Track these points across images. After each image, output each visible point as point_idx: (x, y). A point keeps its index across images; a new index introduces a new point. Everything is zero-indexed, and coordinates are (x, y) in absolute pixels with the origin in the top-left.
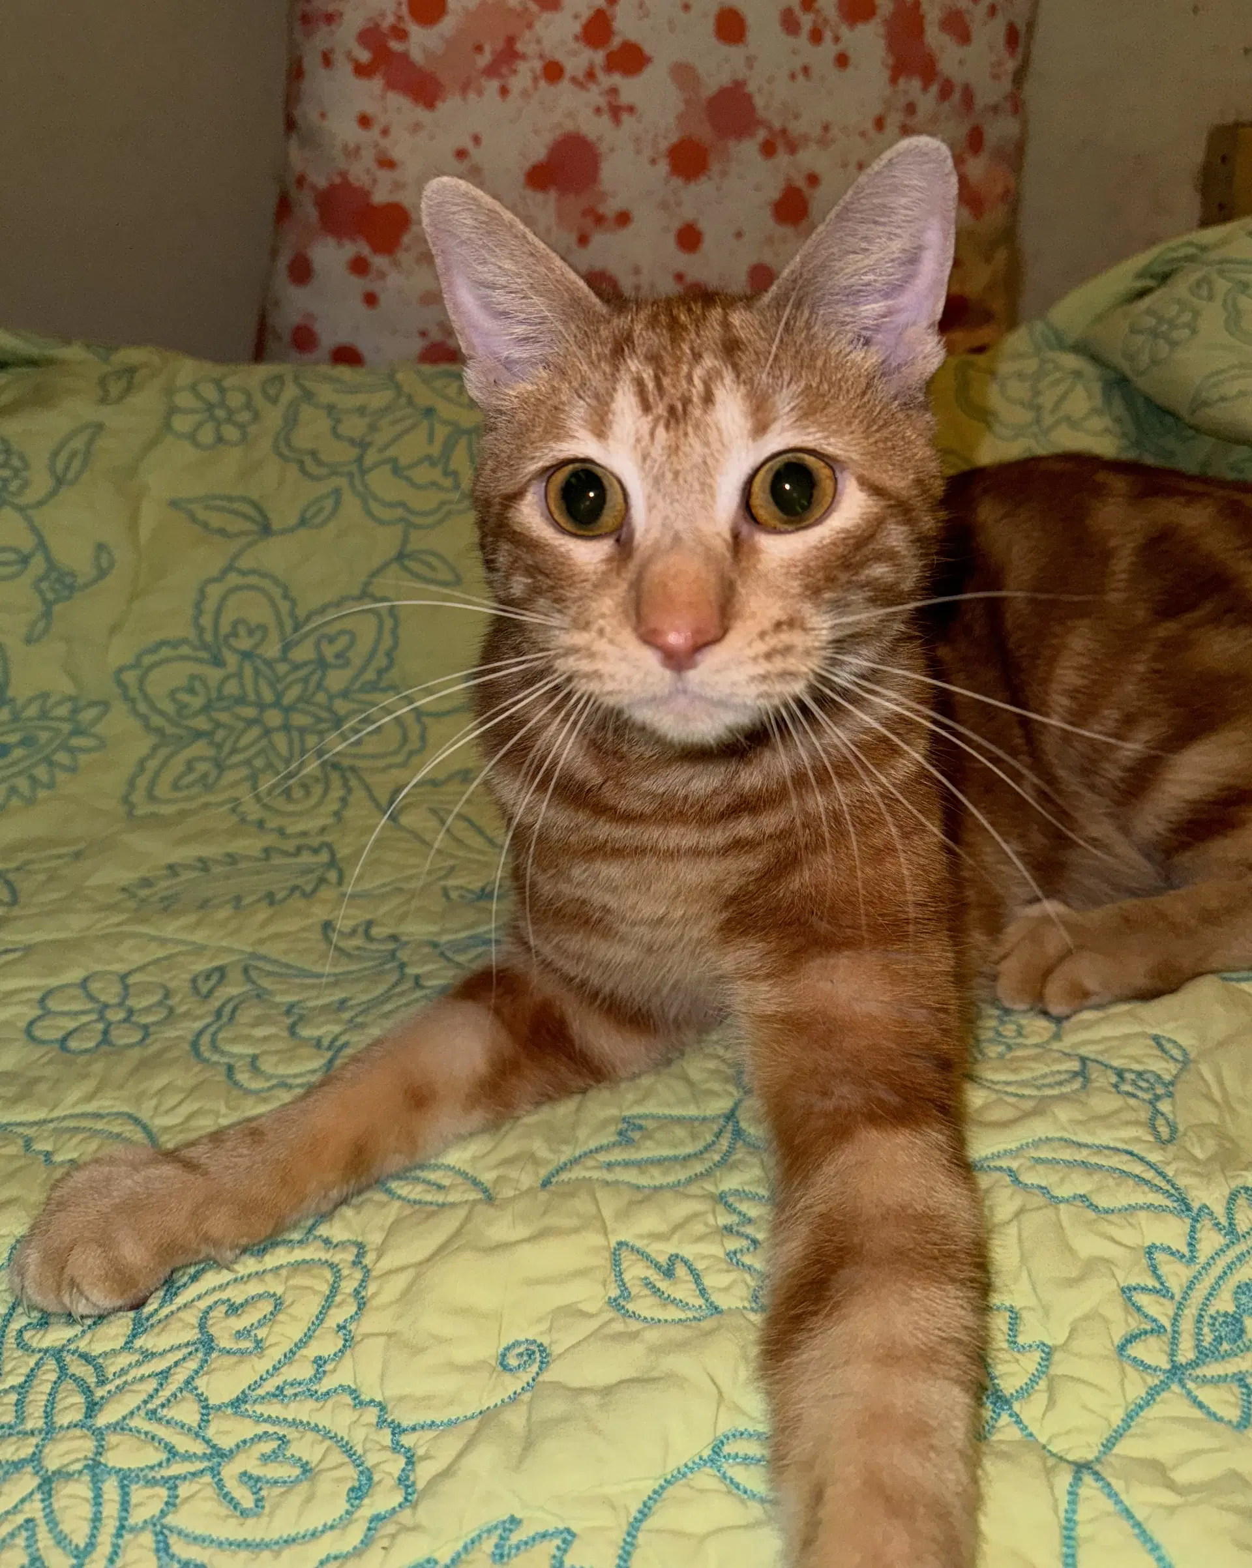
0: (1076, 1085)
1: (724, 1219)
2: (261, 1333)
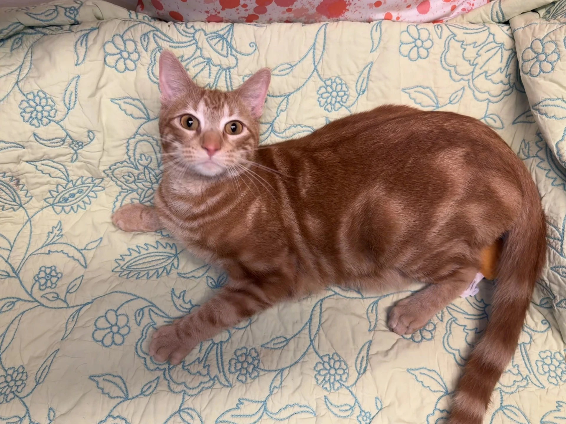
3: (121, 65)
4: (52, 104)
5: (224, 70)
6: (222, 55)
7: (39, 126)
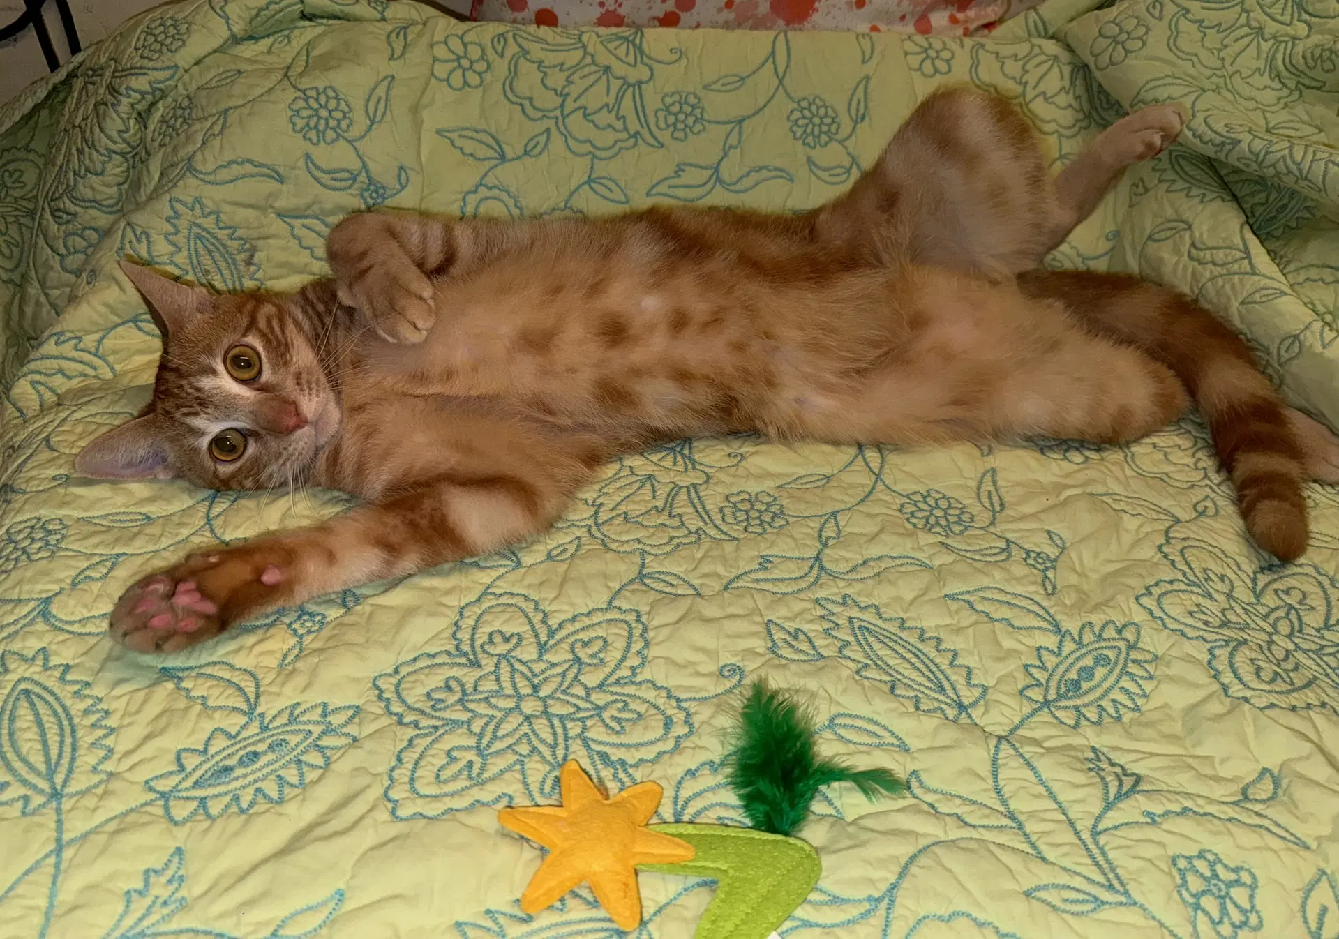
0: (1003, 556)
1: (821, 612)
2: (602, 655)
3: (457, 79)
4: (346, 109)
5: (629, 85)
6: (628, 64)
7: (318, 143)
